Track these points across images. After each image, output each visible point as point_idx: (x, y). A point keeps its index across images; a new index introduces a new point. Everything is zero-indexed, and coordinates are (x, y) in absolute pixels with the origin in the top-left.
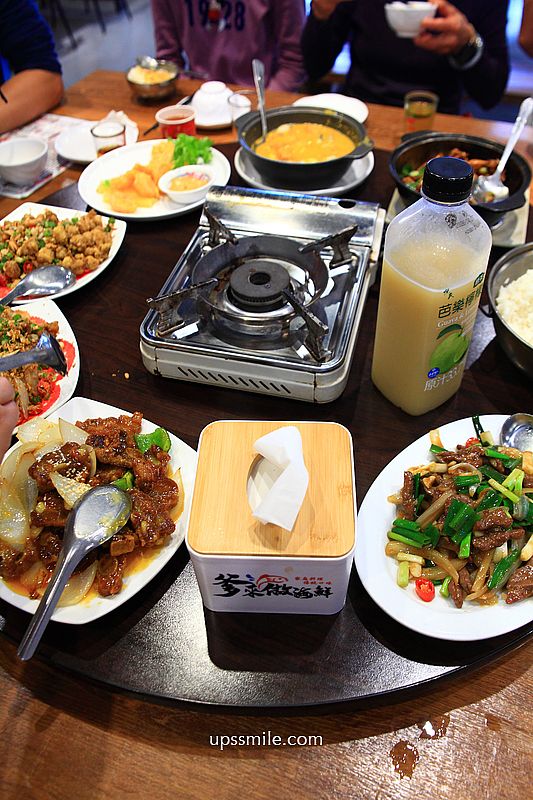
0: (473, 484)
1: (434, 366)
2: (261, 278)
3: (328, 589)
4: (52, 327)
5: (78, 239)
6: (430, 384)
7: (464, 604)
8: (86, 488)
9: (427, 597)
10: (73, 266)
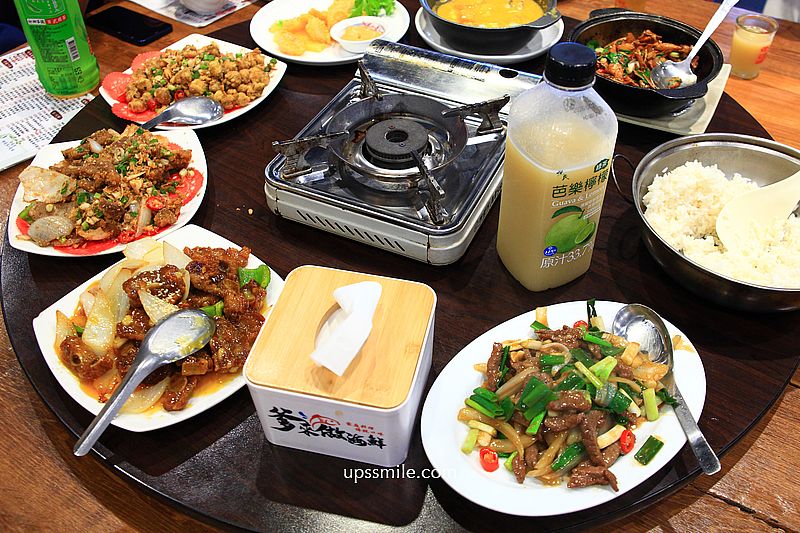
0: (558, 364)
1: (550, 245)
2: (398, 136)
3: (381, 441)
4: (184, 155)
5: (233, 76)
6: (547, 262)
7: (526, 481)
8: (174, 308)
9: (490, 467)
10: (223, 100)
